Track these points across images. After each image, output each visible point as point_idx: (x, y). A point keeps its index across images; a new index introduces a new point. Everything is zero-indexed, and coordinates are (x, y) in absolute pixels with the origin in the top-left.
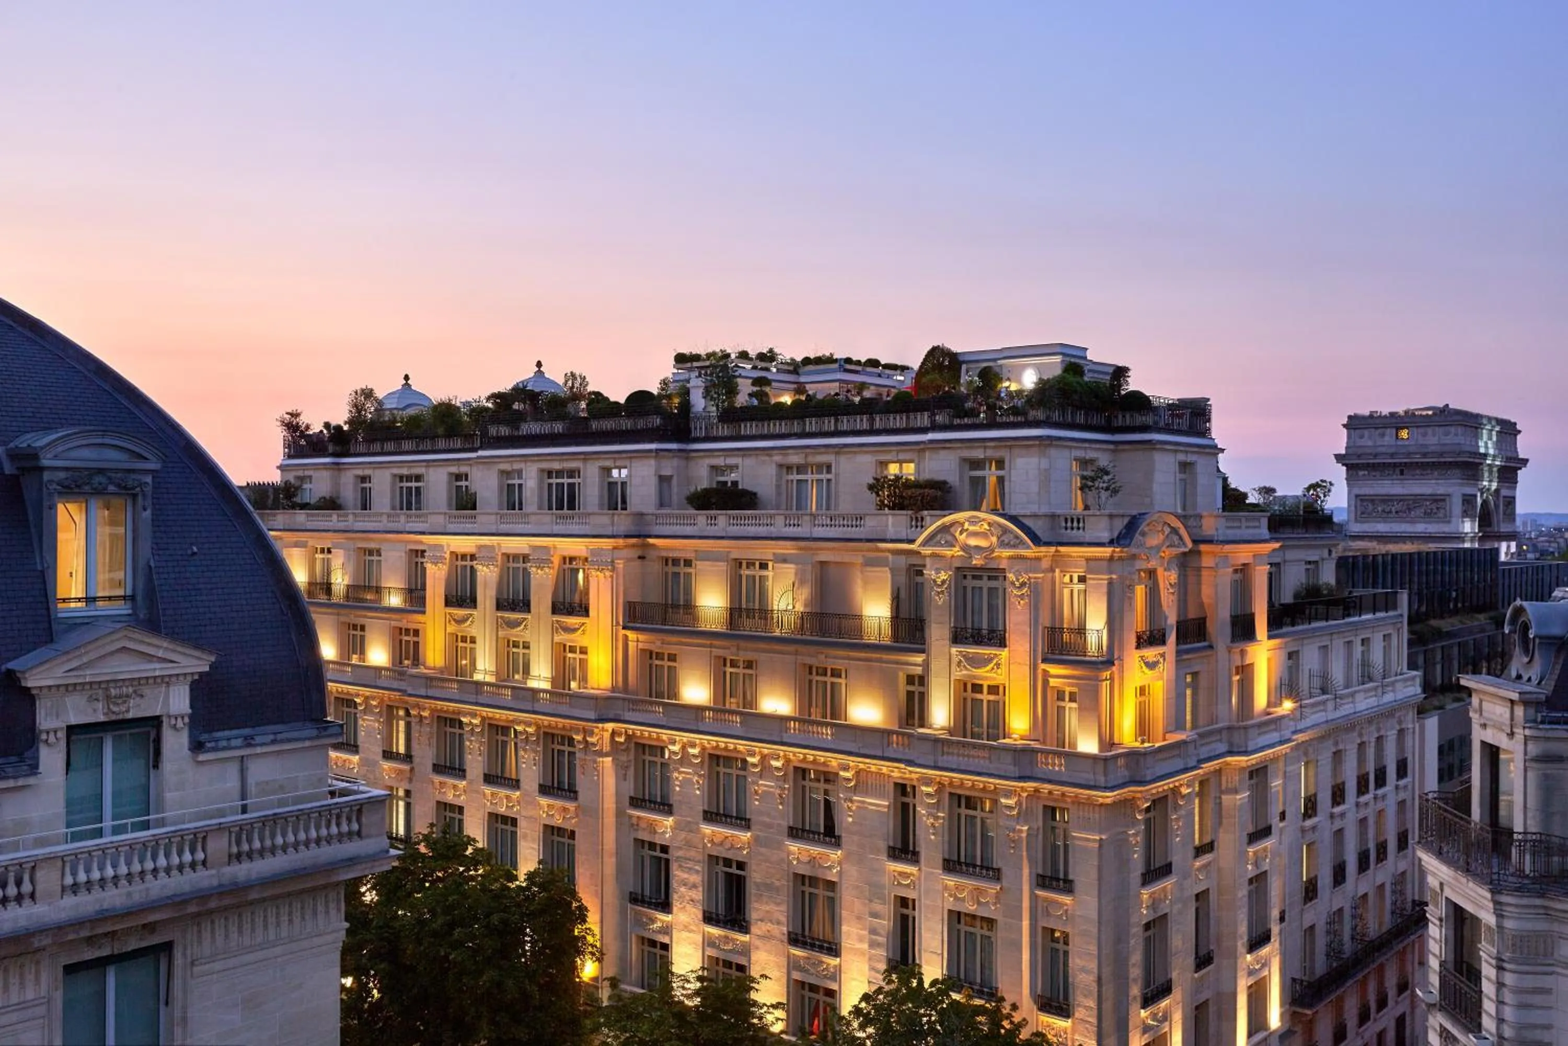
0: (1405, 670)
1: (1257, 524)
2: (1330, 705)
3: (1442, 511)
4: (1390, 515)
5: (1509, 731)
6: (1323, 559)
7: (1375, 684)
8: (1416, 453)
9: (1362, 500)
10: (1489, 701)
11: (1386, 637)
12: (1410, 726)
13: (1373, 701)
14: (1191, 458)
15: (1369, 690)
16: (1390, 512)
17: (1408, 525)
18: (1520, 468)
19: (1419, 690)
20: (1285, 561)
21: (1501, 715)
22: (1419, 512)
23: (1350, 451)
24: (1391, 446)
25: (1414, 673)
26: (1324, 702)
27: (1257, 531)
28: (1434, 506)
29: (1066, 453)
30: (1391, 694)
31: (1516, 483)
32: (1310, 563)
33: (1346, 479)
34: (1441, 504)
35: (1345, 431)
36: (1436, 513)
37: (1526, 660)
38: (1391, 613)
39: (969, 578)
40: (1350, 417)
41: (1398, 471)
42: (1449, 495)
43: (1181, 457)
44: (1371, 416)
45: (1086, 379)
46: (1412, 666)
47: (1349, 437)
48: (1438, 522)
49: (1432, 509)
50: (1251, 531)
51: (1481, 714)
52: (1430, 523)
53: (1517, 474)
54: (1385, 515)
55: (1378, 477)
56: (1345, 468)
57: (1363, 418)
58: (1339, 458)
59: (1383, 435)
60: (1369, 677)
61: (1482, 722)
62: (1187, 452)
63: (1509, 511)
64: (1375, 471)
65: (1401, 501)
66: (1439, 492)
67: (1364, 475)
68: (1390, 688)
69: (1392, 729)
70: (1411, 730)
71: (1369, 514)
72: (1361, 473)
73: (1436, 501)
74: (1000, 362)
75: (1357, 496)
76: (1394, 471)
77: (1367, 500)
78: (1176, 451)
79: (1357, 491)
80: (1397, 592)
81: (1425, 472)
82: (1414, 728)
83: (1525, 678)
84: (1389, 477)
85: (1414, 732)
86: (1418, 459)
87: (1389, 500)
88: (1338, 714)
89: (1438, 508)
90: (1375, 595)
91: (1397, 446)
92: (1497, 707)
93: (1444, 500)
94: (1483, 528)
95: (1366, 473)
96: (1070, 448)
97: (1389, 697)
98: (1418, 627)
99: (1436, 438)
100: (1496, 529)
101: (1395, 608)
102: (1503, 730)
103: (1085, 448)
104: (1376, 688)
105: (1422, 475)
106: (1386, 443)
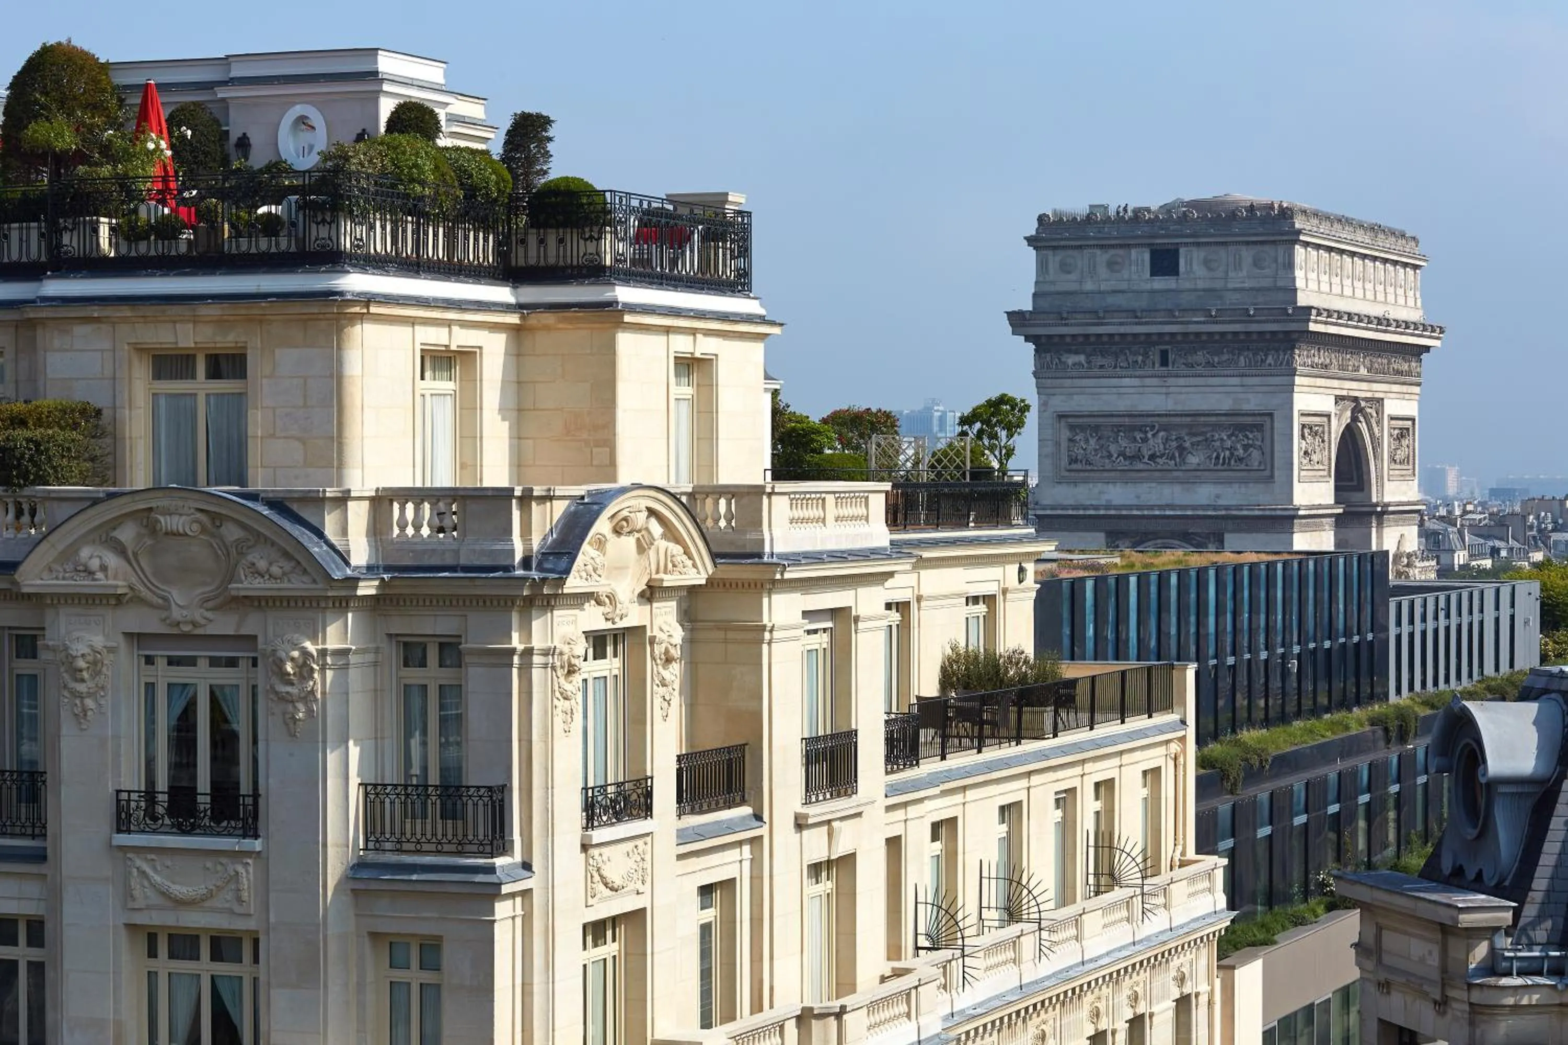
0: (1191, 854)
1: (861, 511)
2: (1028, 944)
4: (1138, 464)
5: (1438, 997)
6: (1005, 592)
7: (1129, 892)
8: (1194, 310)
9: (1072, 428)
10: (1395, 930)
11: (1152, 775)
12: (1204, 988)
13: (1121, 935)
14: (705, 346)
15: (1113, 907)
16: (1138, 456)
17: (1177, 489)
18: (1427, 349)
19: (1222, 901)
20: (919, 599)
21: (1422, 960)
22: (1204, 456)
23: (1044, 304)
24: (1137, 293)
25: (1212, 860)
26: (1015, 943)
27: (860, 528)
28: (1237, 442)
29: (402, 333)
30: (1162, 913)
32: (975, 600)
33: (1035, 374)
35: (1032, 252)
37: (1472, 833)
38: (1159, 719)
39: (161, 663)
40: (1042, 219)
41: (1154, 355)
42: (1269, 414)
43: (682, 344)
44: (1089, 219)
45: (442, 142)
46: (1205, 845)
47: (1042, 267)
48: (1244, 482)
49: (1232, 449)
50: (850, 529)
51: (1379, 961)
52: (1229, 482)
53: (1420, 363)
54: (1125, 464)
55: (1109, 370)
56: (1031, 347)
57: (1073, 222)
58: (1017, 320)
59: (1118, 265)
60: (1111, 875)
61: (1382, 976)
62: (693, 332)
63: (1401, 453)
64: (1103, 354)
65: (1164, 428)
66: (1246, 407)
67: (1077, 364)
68: (1161, 900)
69: (1163, 998)
70: (1203, 999)
71: (1088, 460)
72: (1071, 359)
73: (1241, 429)
74: (222, 93)
75: (1061, 416)
76: (1146, 356)
77: (1083, 426)
78: (668, 330)
79: (1060, 403)
80: (1172, 667)
81: (1214, 359)
82: (1211, 994)
83: (1471, 875)
84: (1136, 371)
85: (1210, 1003)
86: (1198, 325)
87: (1135, 427)
88: (1046, 968)
89: (1246, 447)
90: (1123, 673)
91: (1150, 292)
92: (1414, 941)
93: (1259, 427)
94: (1345, 494)
95: (1082, 358)
96: (412, 322)
97: (1156, 924)
98: (1214, 749)
100: (1374, 497)
101: (1168, 706)
102: (1425, 995)
103: (449, 323)
104: (1128, 903)
105: (1209, 364)
106: (1125, 286)
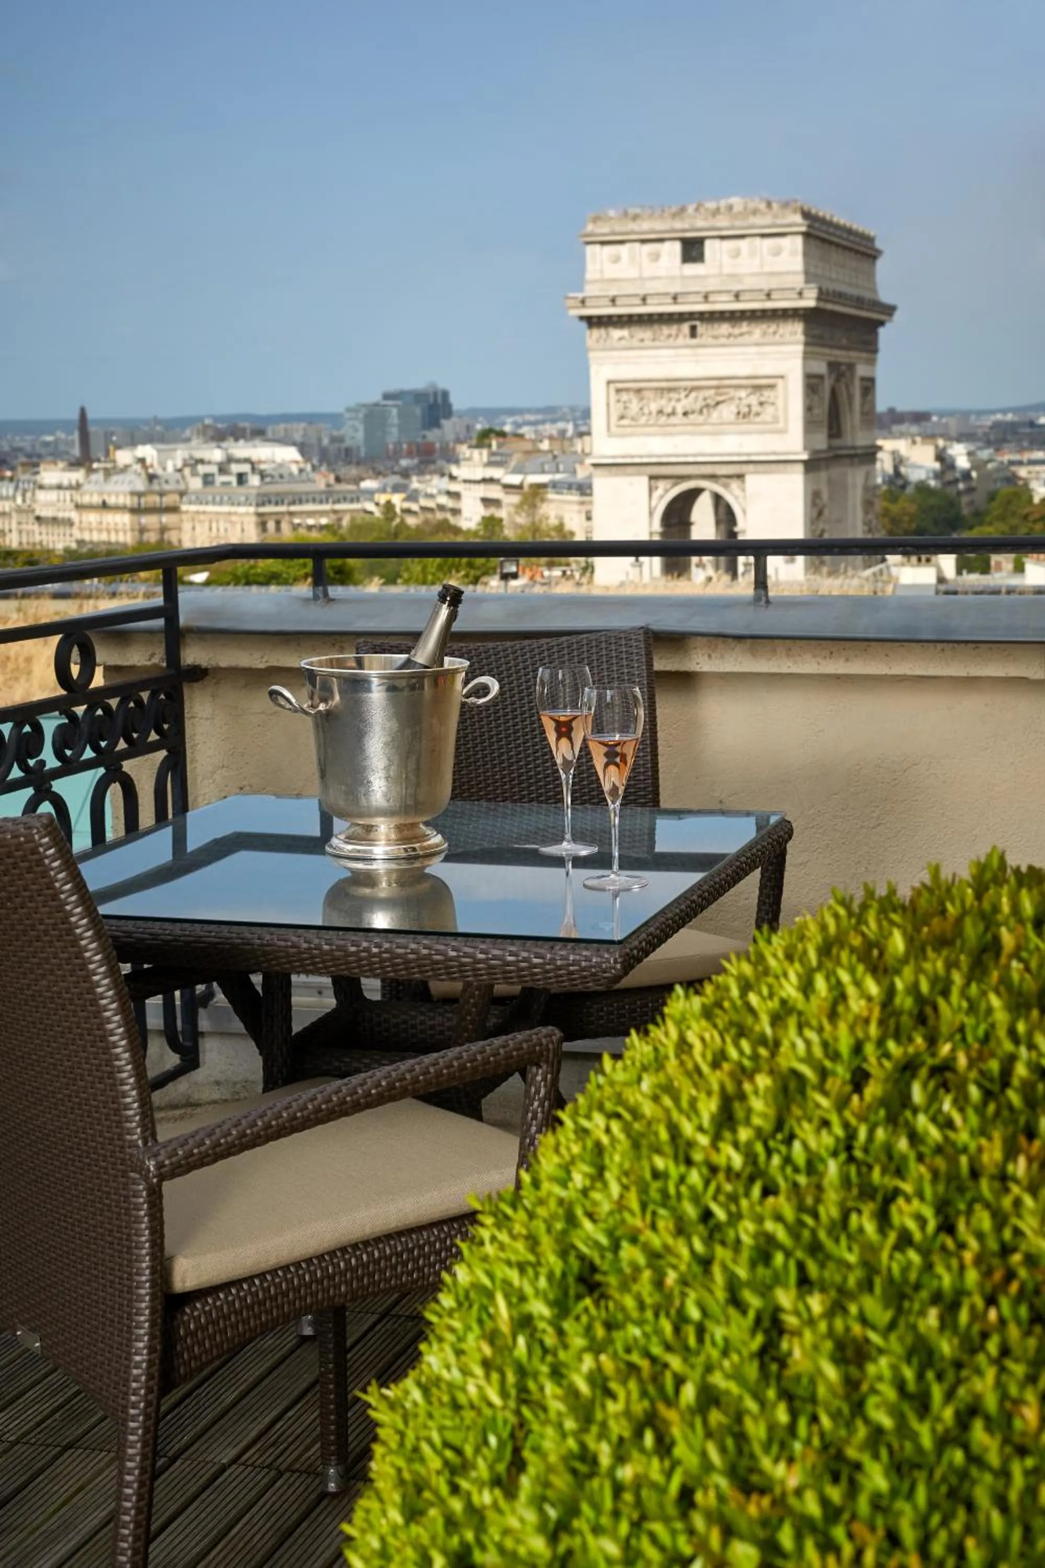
3: (769, 410)
4: (673, 420)
8: (719, 292)
9: (618, 391)
16: (673, 413)
17: (706, 439)
18: (882, 323)
22: (727, 412)
23: (594, 289)
24: (671, 278)
28: (754, 400)
31: (875, 351)
34: (766, 393)
36: (758, 414)
41: (686, 328)
42: (782, 377)
48: (761, 433)
49: (749, 406)
53: (876, 335)
54: (663, 419)
55: (647, 343)
58: (573, 303)
59: (656, 257)
63: (867, 407)
64: (643, 329)
65: (695, 390)
66: (762, 370)
67: (621, 339)
71: (633, 419)
72: (615, 335)
73: (758, 388)
75: (608, 383)
76: (679, 329)
77: (627, 390)
79: (607, 372)
81: (736, 331)
84: (671, 342)
86: (723, 303)
87: (670, 390)
89: (761, 404)
91: (683, 277)
93: (772, 387)
95: (625, 334)
99: (757, 261)
100: (849, 443)
105: (731, 335)
106: (662, 273)
